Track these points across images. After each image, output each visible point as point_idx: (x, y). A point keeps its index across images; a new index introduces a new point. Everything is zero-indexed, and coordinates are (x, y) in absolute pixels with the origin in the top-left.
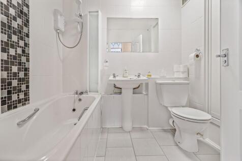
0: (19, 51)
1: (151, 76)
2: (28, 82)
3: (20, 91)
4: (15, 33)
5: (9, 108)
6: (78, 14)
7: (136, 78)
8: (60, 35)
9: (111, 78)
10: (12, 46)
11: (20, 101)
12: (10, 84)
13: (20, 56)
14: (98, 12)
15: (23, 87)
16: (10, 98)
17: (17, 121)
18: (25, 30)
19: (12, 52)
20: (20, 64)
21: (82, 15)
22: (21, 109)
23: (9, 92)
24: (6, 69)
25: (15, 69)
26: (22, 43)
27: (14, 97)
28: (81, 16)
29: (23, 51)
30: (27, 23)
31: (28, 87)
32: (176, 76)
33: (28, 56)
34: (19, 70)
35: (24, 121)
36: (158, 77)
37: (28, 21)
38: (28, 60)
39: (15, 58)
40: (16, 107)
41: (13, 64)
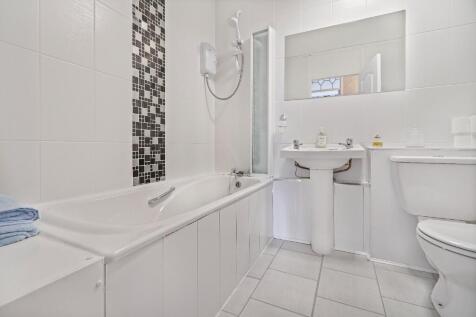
0: (153, 110)
1: (381, 144)
2: (163, 151)
3: (153, 161)
4: (147, 88)
5: (142, 181)
6: (235, 42)
7: (341, 148)
8: (210, 81)
9: (291, 148)
10: (145, 106)
11: (153, 175)
12: (142, 151)
13: (153, 116)
14: (267, 30)
15: (158, 157)
16: (142, 169)
17: (149, 198)
18: (160, 81)
19: (145, 112)
20: (153, 127)
21: (242, 42)
22: (154, 184)
23: (141, 162)
24: (138, 133)
25: (147, 133)
26: (155, 100)
27: (147, 169)
28: (239, 44)
29: (158, 110)
30: (162, 72)
31: (163, 157)
32: (457, 144)
33: (162, 116)
34: (153, 134)
35: (156, 199)
36: (403, 147)
37: (163, 70)
38: (163, 122)
39: (147, 119)
40: (148, 181)
41: (145, 127)
